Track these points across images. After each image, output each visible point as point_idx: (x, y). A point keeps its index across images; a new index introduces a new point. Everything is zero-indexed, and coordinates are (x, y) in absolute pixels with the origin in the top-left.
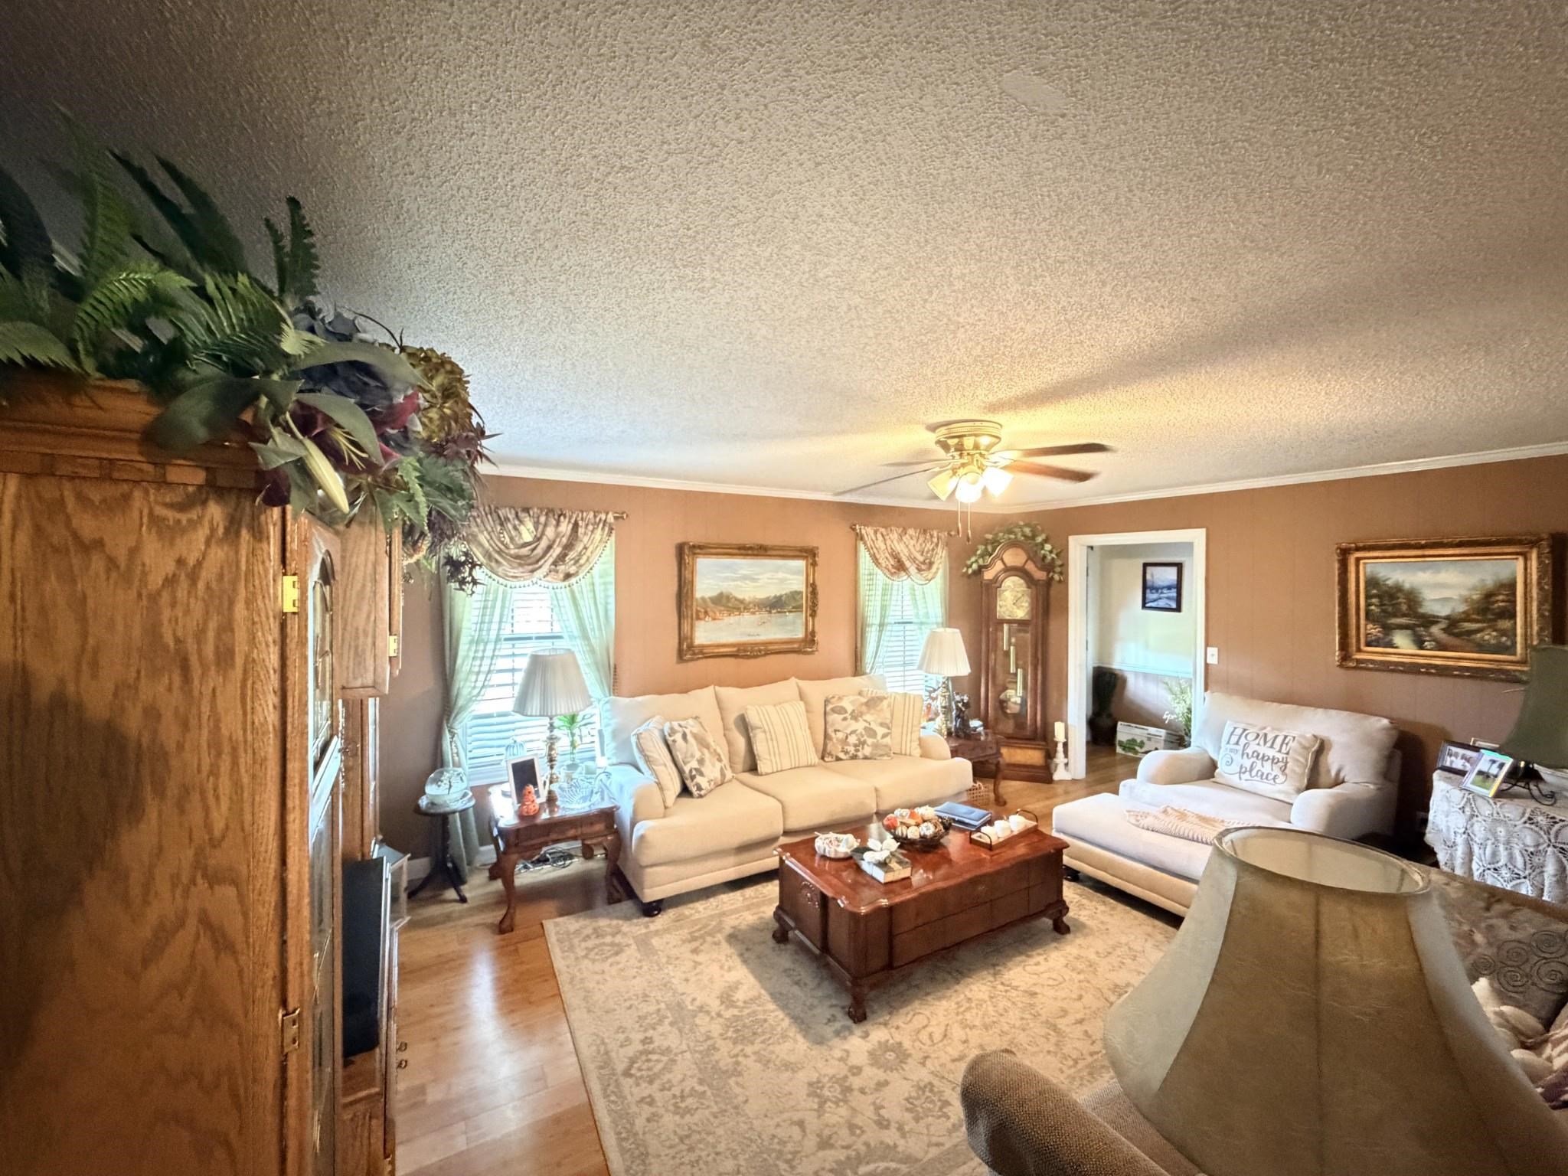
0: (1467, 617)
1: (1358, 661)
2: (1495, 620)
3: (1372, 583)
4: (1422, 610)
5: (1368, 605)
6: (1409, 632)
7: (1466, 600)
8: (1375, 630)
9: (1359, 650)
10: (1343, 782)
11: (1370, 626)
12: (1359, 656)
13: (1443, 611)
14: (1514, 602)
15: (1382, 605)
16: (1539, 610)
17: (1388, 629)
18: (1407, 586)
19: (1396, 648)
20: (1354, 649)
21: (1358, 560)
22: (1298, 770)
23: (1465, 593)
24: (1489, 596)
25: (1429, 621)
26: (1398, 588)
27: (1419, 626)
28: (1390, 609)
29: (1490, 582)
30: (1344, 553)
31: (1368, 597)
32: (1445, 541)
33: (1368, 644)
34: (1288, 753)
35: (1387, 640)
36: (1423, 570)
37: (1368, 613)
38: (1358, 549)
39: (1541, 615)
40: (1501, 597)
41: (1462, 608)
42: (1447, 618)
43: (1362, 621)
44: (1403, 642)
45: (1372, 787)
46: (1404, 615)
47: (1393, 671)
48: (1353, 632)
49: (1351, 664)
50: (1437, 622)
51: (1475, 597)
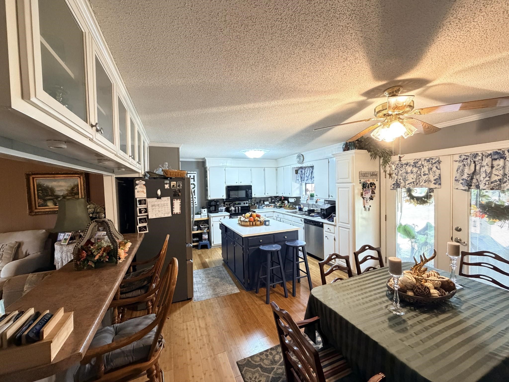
0: (67, 195)
1: (36, 212)
2: (74, 195)
3: (39, 186)
4: (55, 194)
5: (38, 193)
6: (52, 201)
7: (67, 190)
8: (41, 202)
9: (36, 209)
10: (29, 255)
11: (39, 200)
12: (36, 211)
13: (61, 194)
14: (78, 190)
15: (43, 192)
16: (84, 192)
17: (45, 201)
18: (50, 186)
19: (49, 206)
20: (34, 208)
21: (33, 178)
22: (8, 256)
23: (67, 188)
24: (73, 189)
25: (58, 197)
26: (47, 187)
27: (55, 199)
28: (45, 194)
29: (72, 185)
30: (28, 176)
31: (37, 191)
32: (60, 172)
33: (39, 206)
34: (3, 251)
35: (45, 204)
36: (55, 181)
37: (38, 195)
38: (33, 174)
39: (84, 193)
40: (75, 189)
41: (66, 192)
42: (62, 196)
43: (37, 199)
44: (50, 204)
45: (39, 253)
46: (50, 196)
47: (47, 214)
48: (33, 203)
49: (33, 214)
50: (60, 197)
51: (69, 189)
